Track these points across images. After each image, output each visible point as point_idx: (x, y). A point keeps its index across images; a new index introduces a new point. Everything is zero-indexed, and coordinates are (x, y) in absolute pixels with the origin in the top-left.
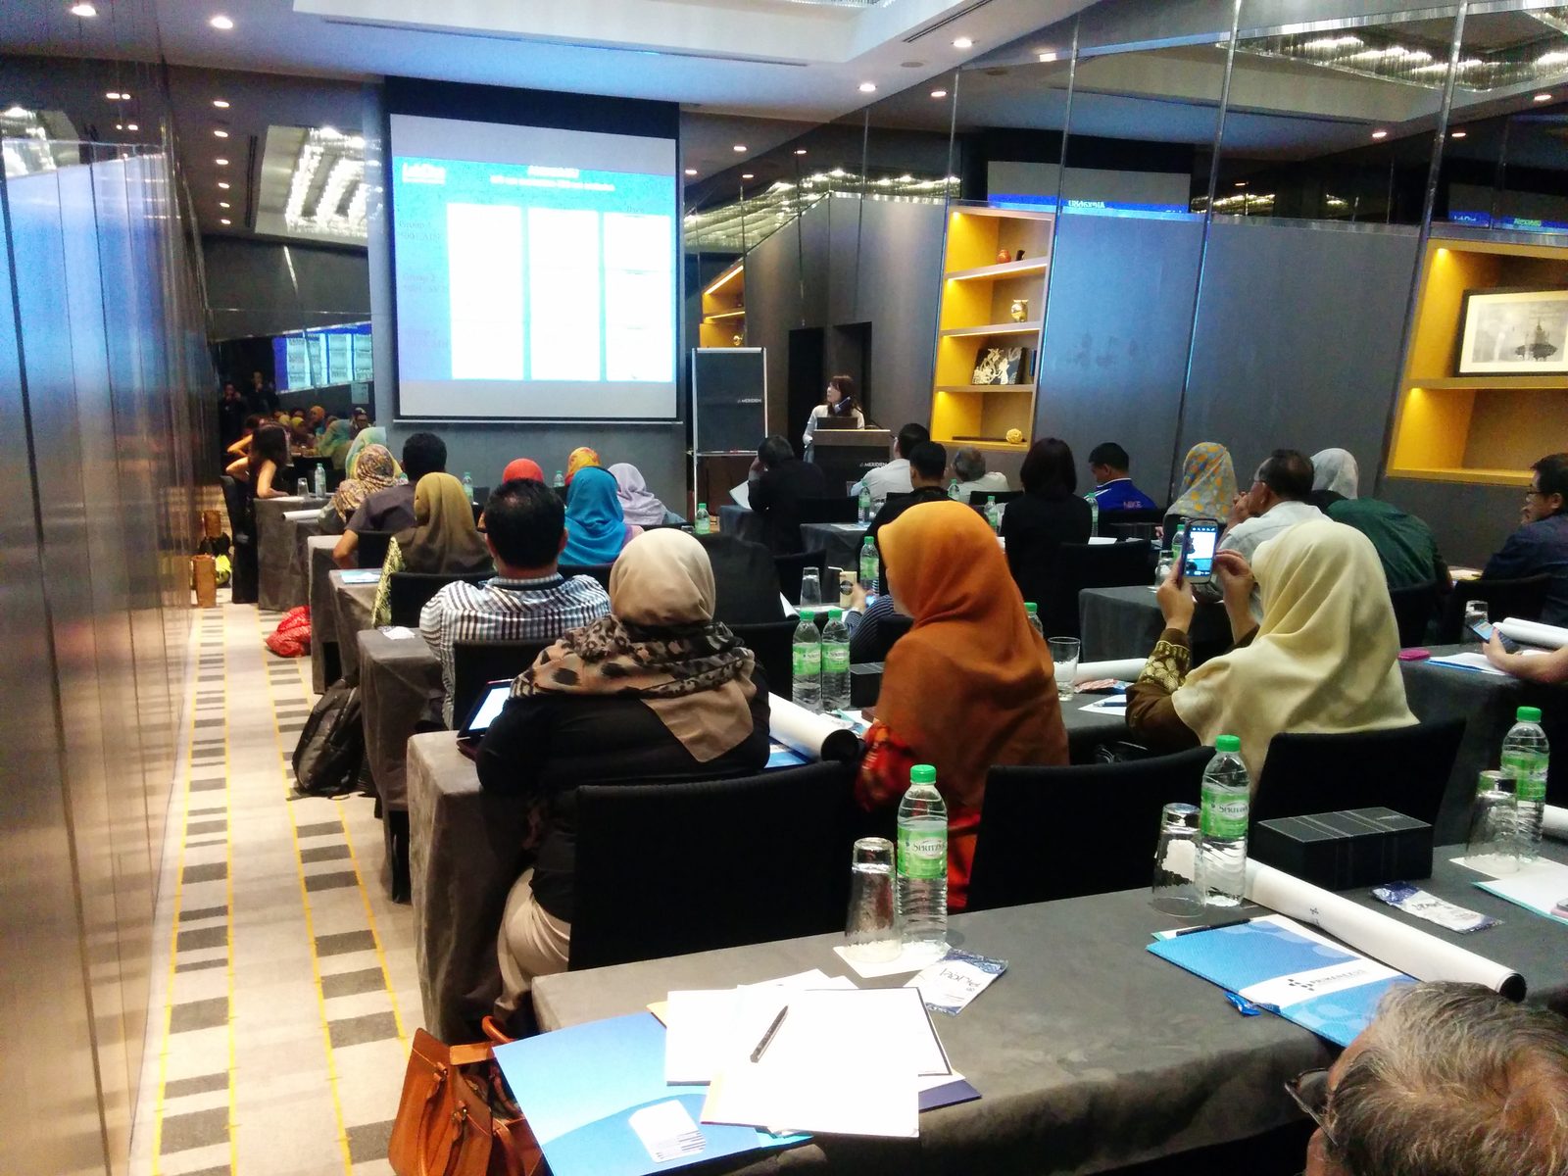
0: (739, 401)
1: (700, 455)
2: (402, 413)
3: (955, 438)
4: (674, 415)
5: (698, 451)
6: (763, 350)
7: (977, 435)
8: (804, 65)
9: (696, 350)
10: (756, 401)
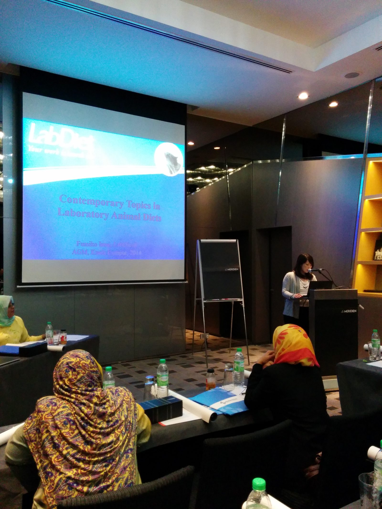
0: (226, 270)
1: (205, 301)
2: (24, 281)
3: (365, 291)
4: (183, 278)
5: (205, 300)
6: (237, 241)
7: (373, 288)
8: (289, 72)
9: (200, 241)
10: (235, 269)
